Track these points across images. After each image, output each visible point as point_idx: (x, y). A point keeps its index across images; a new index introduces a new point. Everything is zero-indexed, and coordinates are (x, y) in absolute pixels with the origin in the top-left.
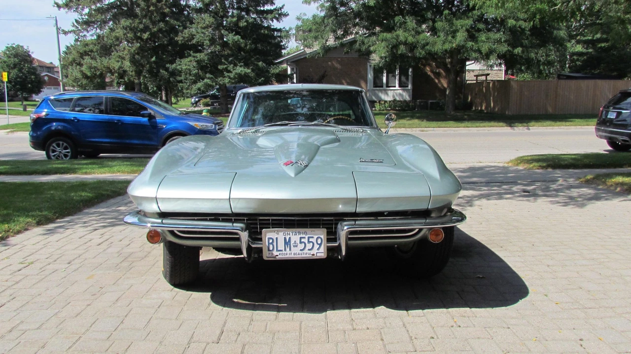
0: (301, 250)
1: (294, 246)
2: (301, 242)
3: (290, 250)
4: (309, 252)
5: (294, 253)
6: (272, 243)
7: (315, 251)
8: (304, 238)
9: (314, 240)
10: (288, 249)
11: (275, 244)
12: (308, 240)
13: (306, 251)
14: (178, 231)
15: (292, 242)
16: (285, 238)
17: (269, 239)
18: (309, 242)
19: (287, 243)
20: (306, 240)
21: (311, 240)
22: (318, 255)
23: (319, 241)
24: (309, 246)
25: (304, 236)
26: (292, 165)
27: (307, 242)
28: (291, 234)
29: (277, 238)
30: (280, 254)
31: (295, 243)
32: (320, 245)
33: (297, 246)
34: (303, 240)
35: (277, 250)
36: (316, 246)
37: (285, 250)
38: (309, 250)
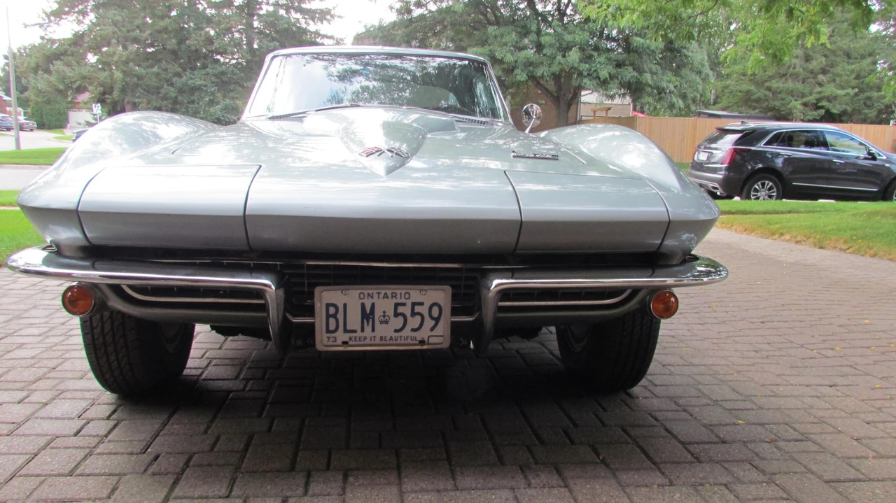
0: (396, 331)
1: (381, 322)
2: (396, 315)
3: (373, 330)
4: (414, 334)
5: (381, 338)
6: (335, 316)
7: (424, 334)
8: (404, 304)
9: (423, 310)
10: (368, 329)
11: (340, 316)
12: (413, 309)
13: (407, 332)
14: (130, 287)
15: (378, 313)
16: (363, 305)
17: (328, 305)
18: (413, 314)
19: (367, 315)
20: (406, 310)
21: (417, 309)
22: (432, 340)
23: (435, 312)
24: (414, 322)
25: (403, 301)
26: (380, 155)
27: (408, 313)
28: (376, 296)
29: (345, 305)
30: (350, 339)
31: (384, 316)
32: (437, 320)
33: (387, 322)
34: (400, 309)
35: (346, 331)
36: (429, 323)
37: (363, 330)
38: (413, 330)
